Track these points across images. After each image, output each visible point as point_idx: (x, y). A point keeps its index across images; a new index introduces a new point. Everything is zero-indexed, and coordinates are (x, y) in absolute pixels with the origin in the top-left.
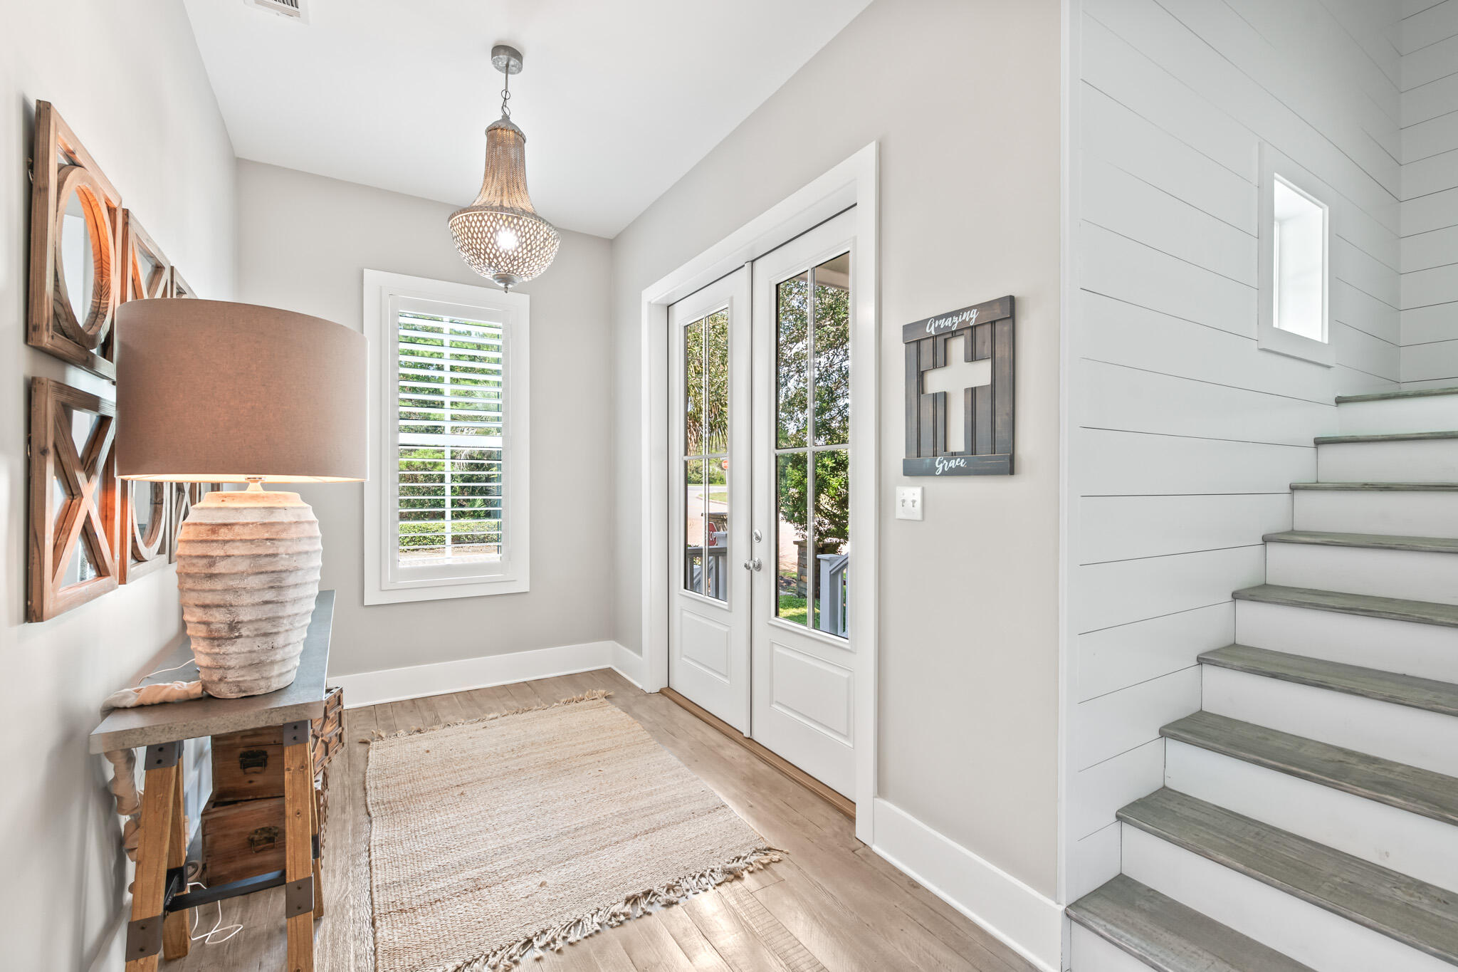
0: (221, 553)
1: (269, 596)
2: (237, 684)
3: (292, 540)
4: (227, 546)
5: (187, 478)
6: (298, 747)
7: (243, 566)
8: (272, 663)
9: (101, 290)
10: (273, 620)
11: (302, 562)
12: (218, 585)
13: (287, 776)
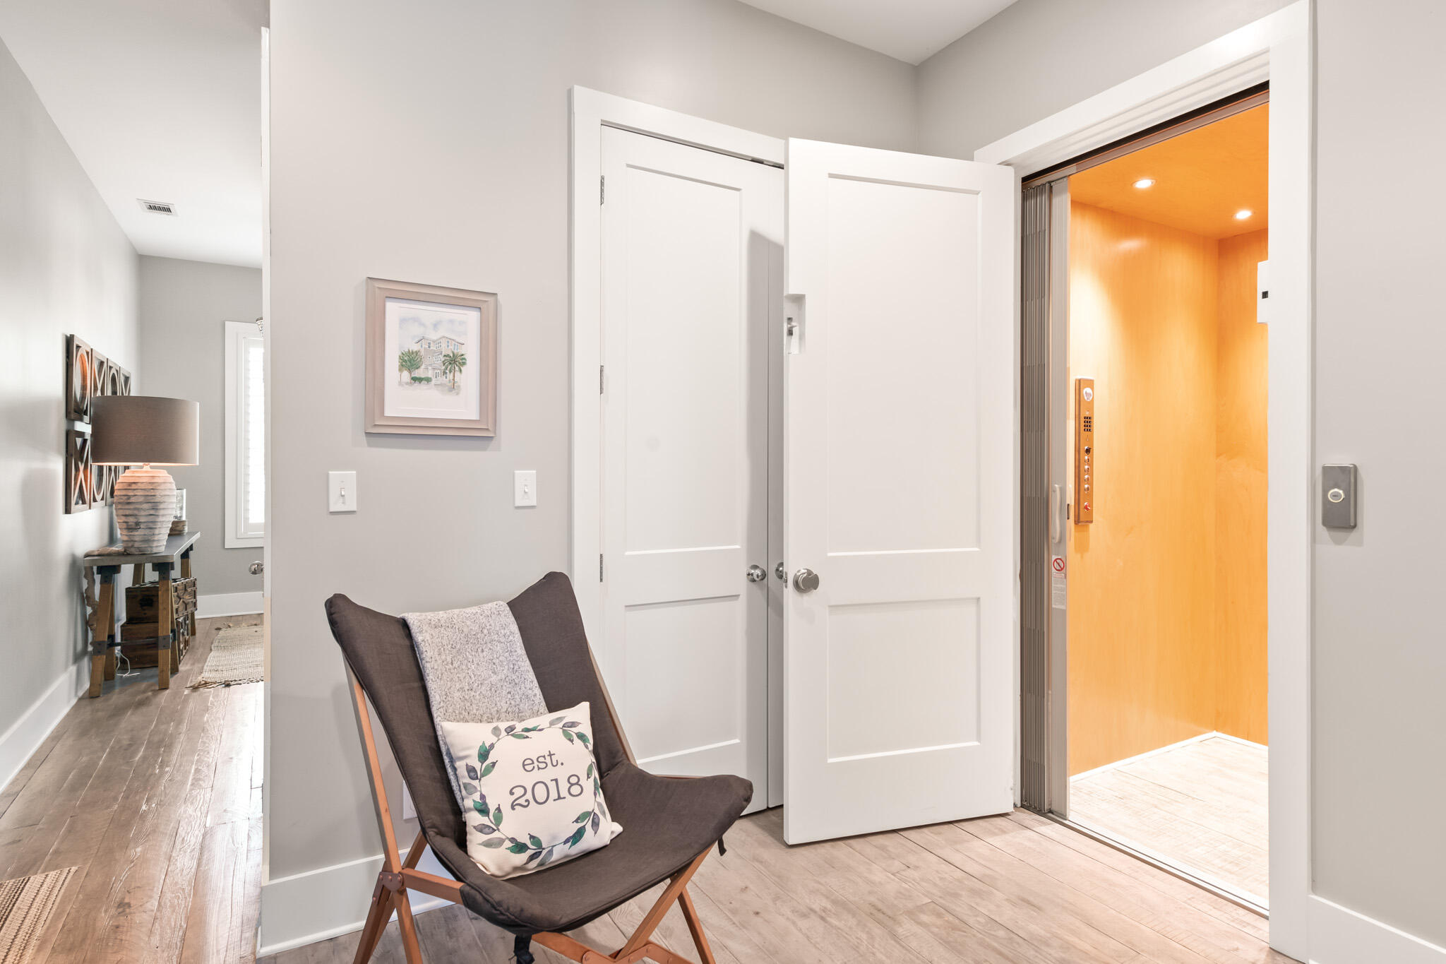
0: (132, 494)
1: (152, 512)
2: (138, 548)
3: (162, 490)
4: (135, 491)
5: (113, 464)
6: (165, 581)
7: (141, 499)
8: (154, 541)
9: (84, 387)
10: (154, 522)
11: (166, 499)
12: (132, 507)
13: (160, 593)
